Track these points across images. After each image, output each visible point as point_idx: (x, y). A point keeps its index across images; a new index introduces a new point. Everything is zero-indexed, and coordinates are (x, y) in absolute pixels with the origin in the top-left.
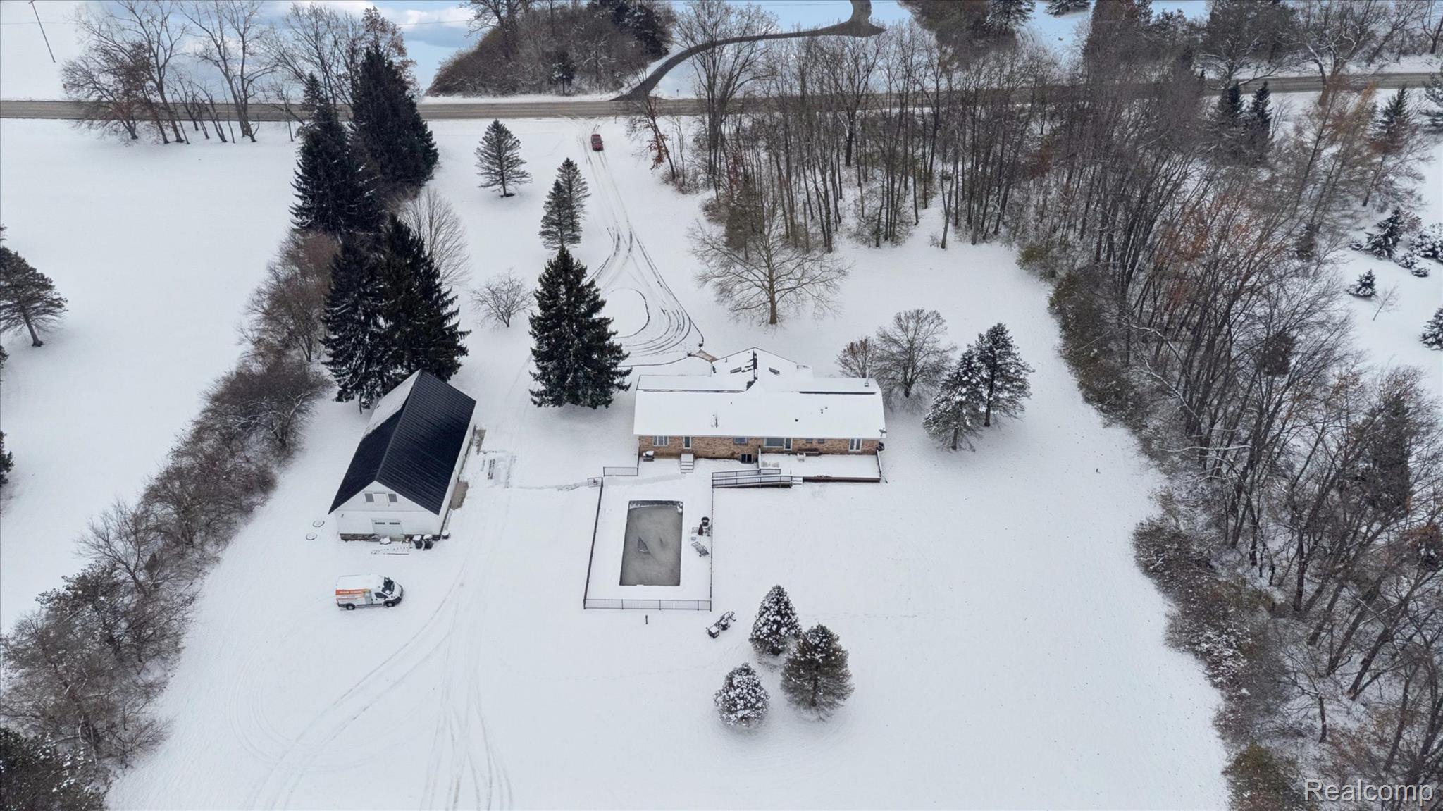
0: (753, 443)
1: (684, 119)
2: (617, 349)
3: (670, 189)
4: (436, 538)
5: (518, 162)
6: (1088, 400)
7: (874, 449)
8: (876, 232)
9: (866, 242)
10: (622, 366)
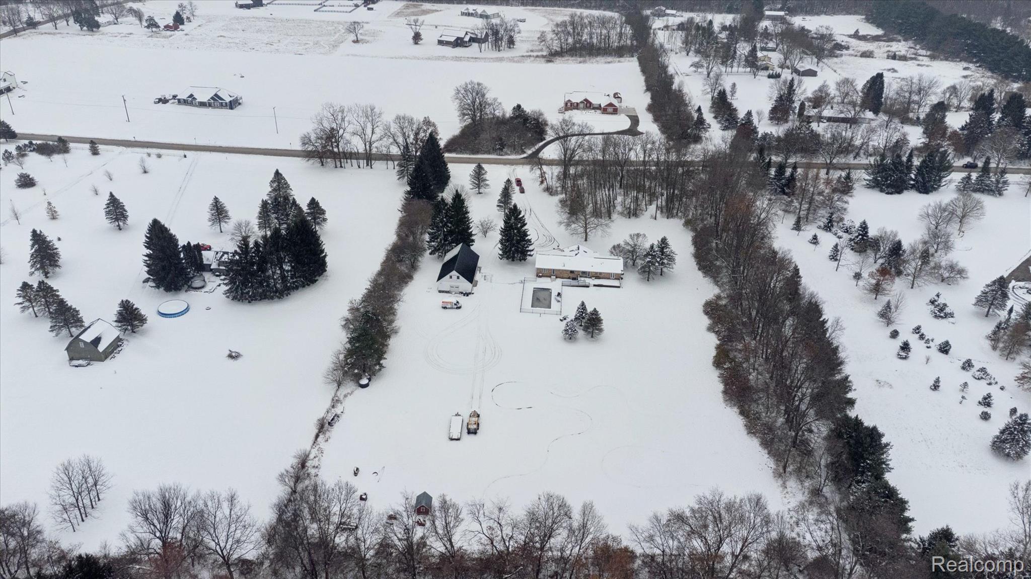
0: (576, 273)
1: (554, 167)
2: (529, 241)
3: (546, 194)
4: (470, 293)
5: (486, 180)
6: (699, 269)
7: (619, 277)
8: (629, 213)
9: (625, 216)
10: (531, 248)
